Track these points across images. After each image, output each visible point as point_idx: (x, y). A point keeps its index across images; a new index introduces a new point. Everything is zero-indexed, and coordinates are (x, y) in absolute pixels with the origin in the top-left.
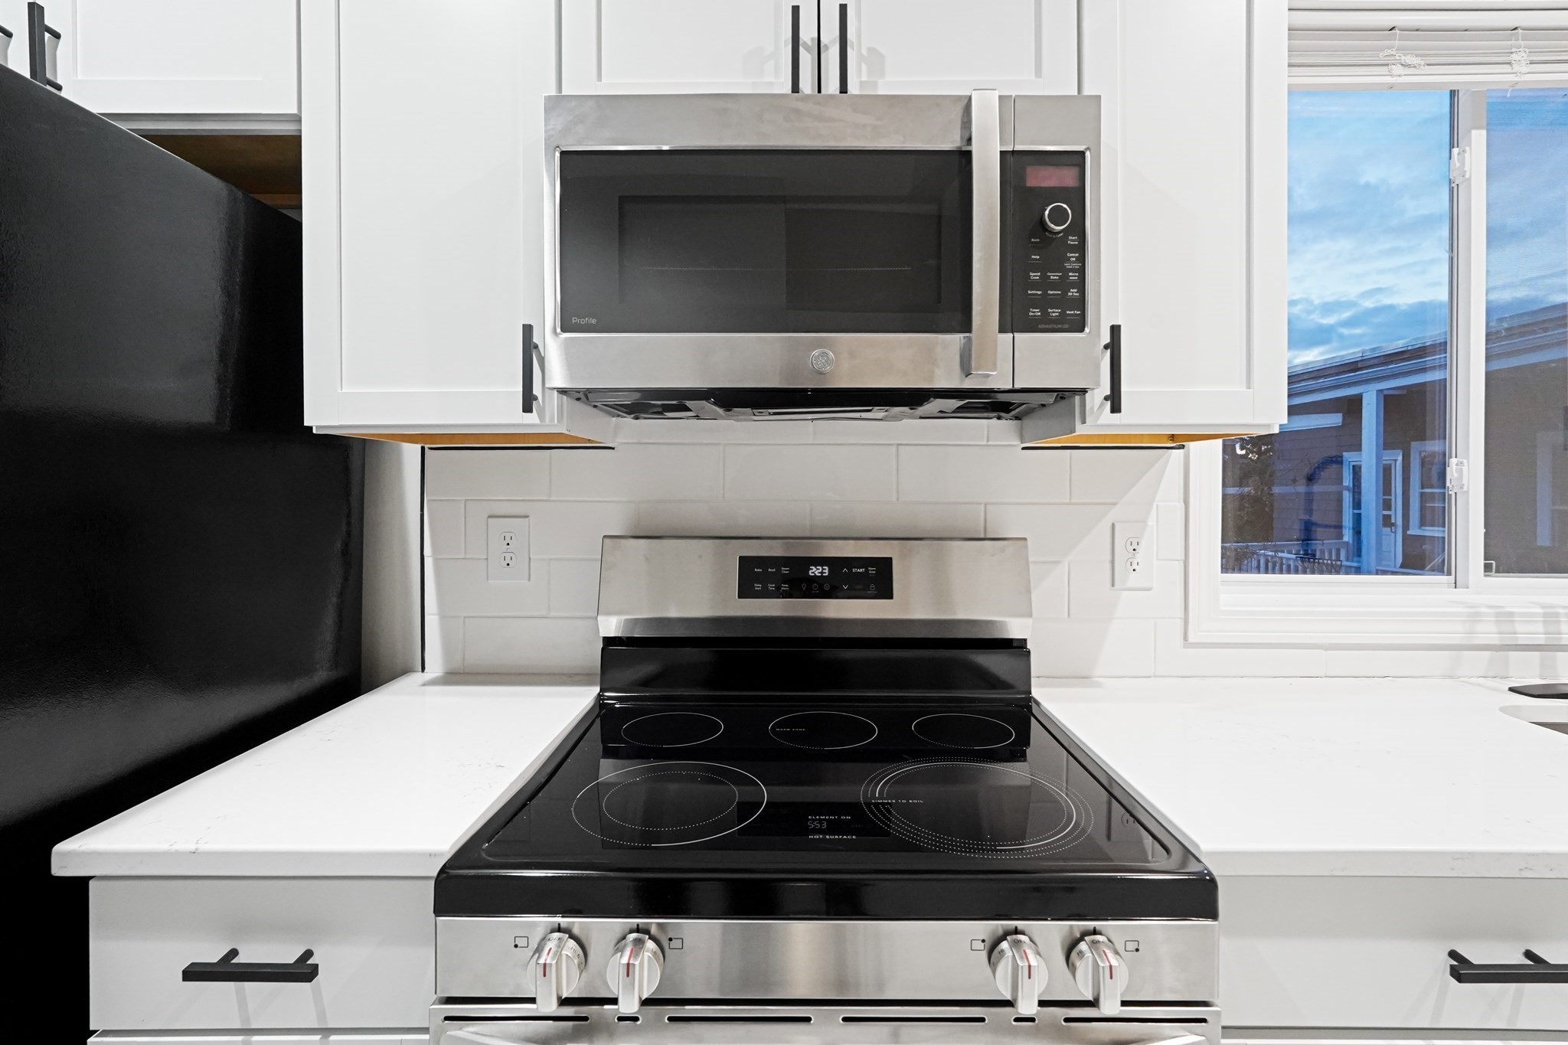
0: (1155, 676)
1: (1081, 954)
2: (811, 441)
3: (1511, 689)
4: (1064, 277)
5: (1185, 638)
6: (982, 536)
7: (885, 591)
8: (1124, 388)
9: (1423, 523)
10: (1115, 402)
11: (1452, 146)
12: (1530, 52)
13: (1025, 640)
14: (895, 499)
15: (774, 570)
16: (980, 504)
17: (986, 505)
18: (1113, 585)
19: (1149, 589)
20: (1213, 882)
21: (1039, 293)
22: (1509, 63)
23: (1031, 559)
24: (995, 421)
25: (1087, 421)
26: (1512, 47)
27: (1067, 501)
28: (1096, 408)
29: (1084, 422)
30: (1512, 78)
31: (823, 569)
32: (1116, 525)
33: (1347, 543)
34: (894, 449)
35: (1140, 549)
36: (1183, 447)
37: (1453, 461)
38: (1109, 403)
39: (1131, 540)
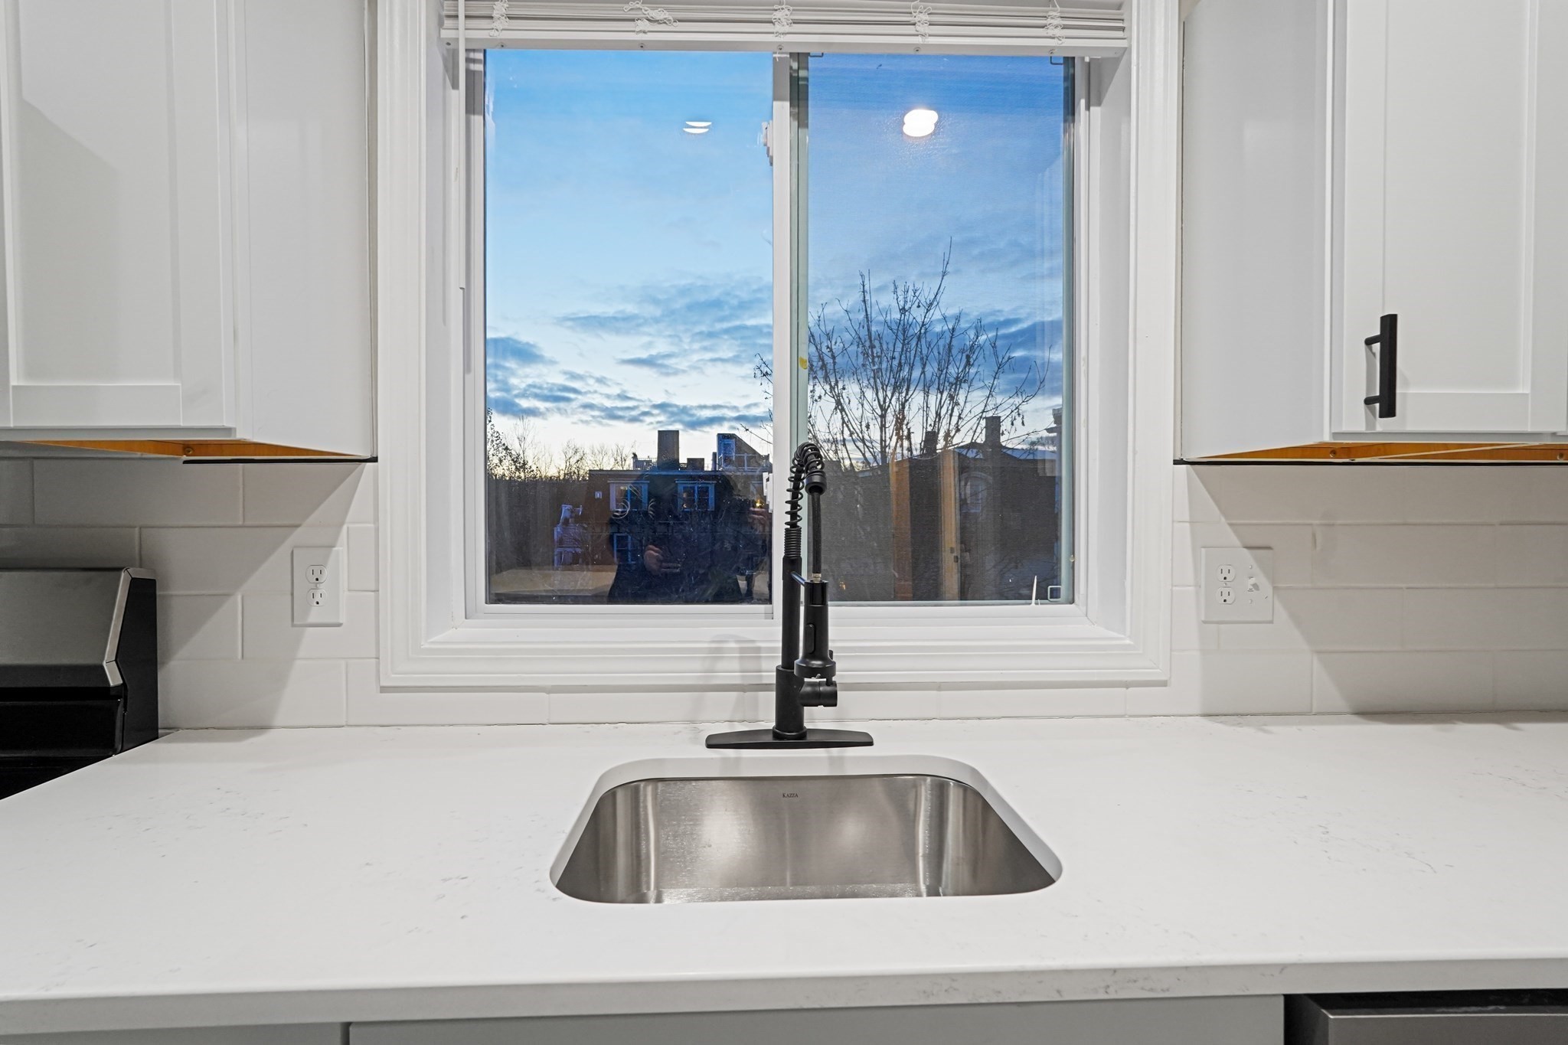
0: (348, 726)
3: (708, 739)
5: (380, 681)
12: (793, 10)
14: (30, 522)
16: (134, 525)
17: (140, 528)
18: (292, 621)
19: (339, 625)
22: (770, 22)
27: (240, 523)
32: (296, 551)
35: (324, 579)
39: (312, 568)
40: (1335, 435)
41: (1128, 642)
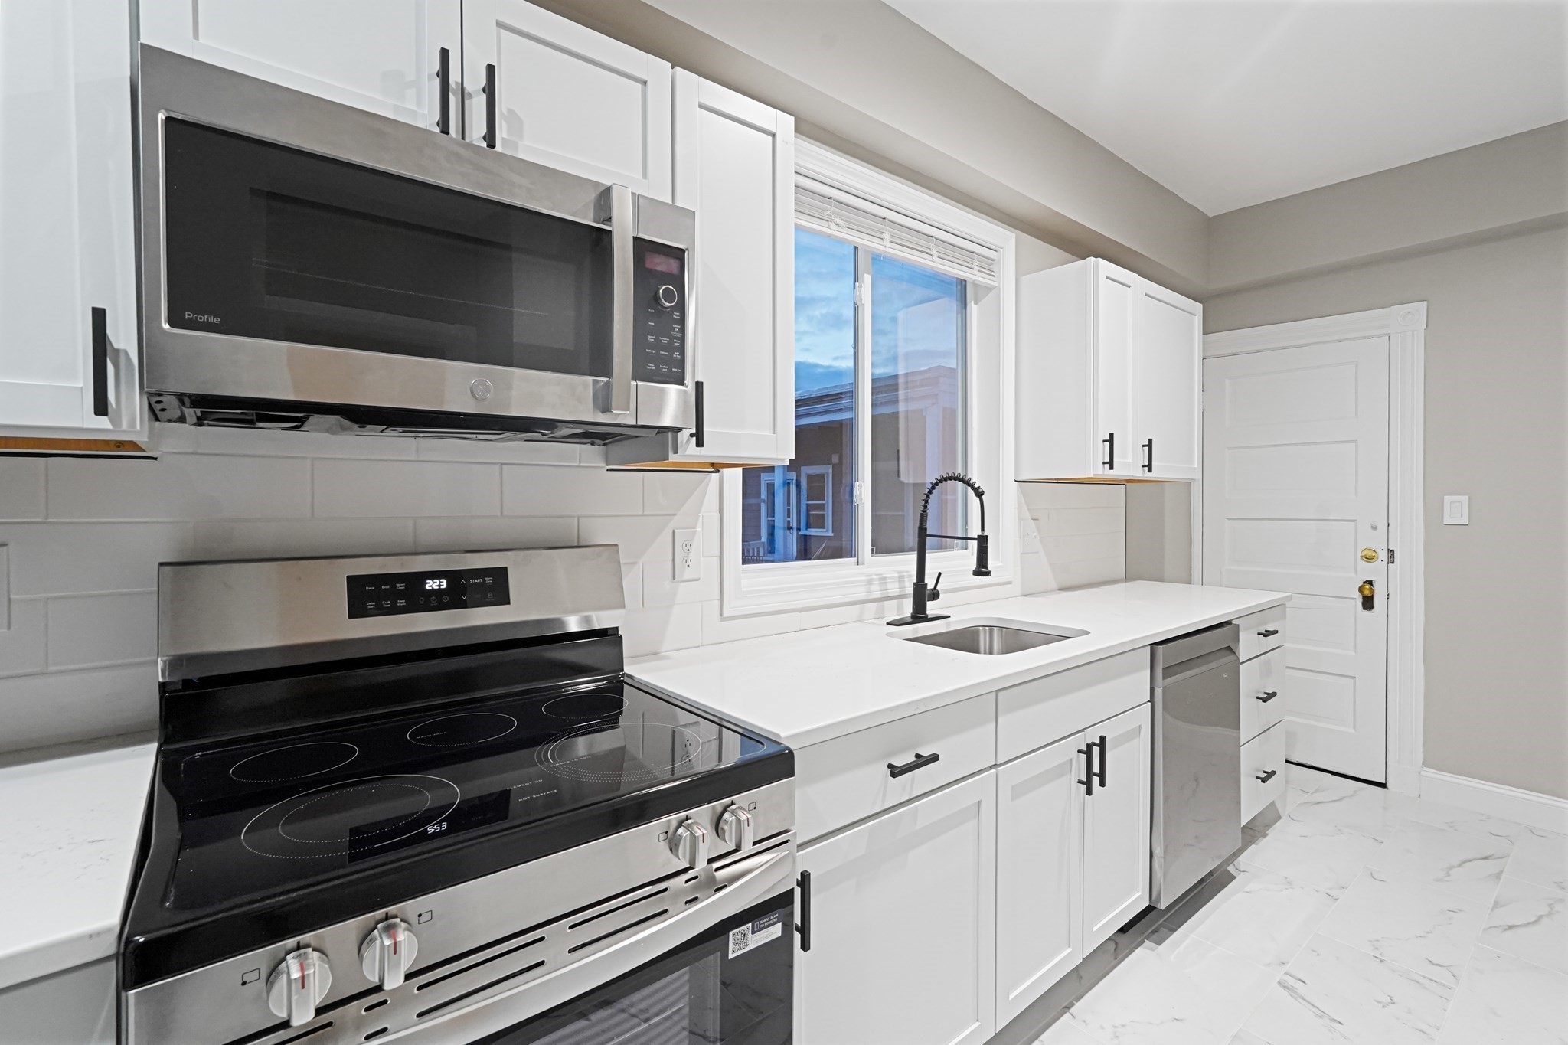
0: (702, 645)
1: (726, 822)
2: (412, 458)
3: (888, 623)
4: (671, 342)
5: (721, 615)
6: (576, 544)
7: (502, 597)
8: (705, 429)
10: (699, 438)
11: (855, 282)
13: (617, 628)
14: (499, 514)
15: (388, 587)
16: (574, 517)
17: (578, 518)
18: (674, 578)
19: (698, 580)
20: (791, 753)
21: (654, 352)
22: (882, 239)
23: (621, 562)
24: (588, 446)
25: (679, 451)
26: (882, 229)
27: (641, 513)
28: (684, 443)
29: (676, 452)
30: (882, 248)
31: (440, 582)
32: (676, 530)
33: (764, 543)
34: (497, 467)
35: (692, 550)
36: (718, 471)
37: (857, 483)
38: (694, 438)
39: (686, 542)
40: (1094, 475)
41: (1001, 564)
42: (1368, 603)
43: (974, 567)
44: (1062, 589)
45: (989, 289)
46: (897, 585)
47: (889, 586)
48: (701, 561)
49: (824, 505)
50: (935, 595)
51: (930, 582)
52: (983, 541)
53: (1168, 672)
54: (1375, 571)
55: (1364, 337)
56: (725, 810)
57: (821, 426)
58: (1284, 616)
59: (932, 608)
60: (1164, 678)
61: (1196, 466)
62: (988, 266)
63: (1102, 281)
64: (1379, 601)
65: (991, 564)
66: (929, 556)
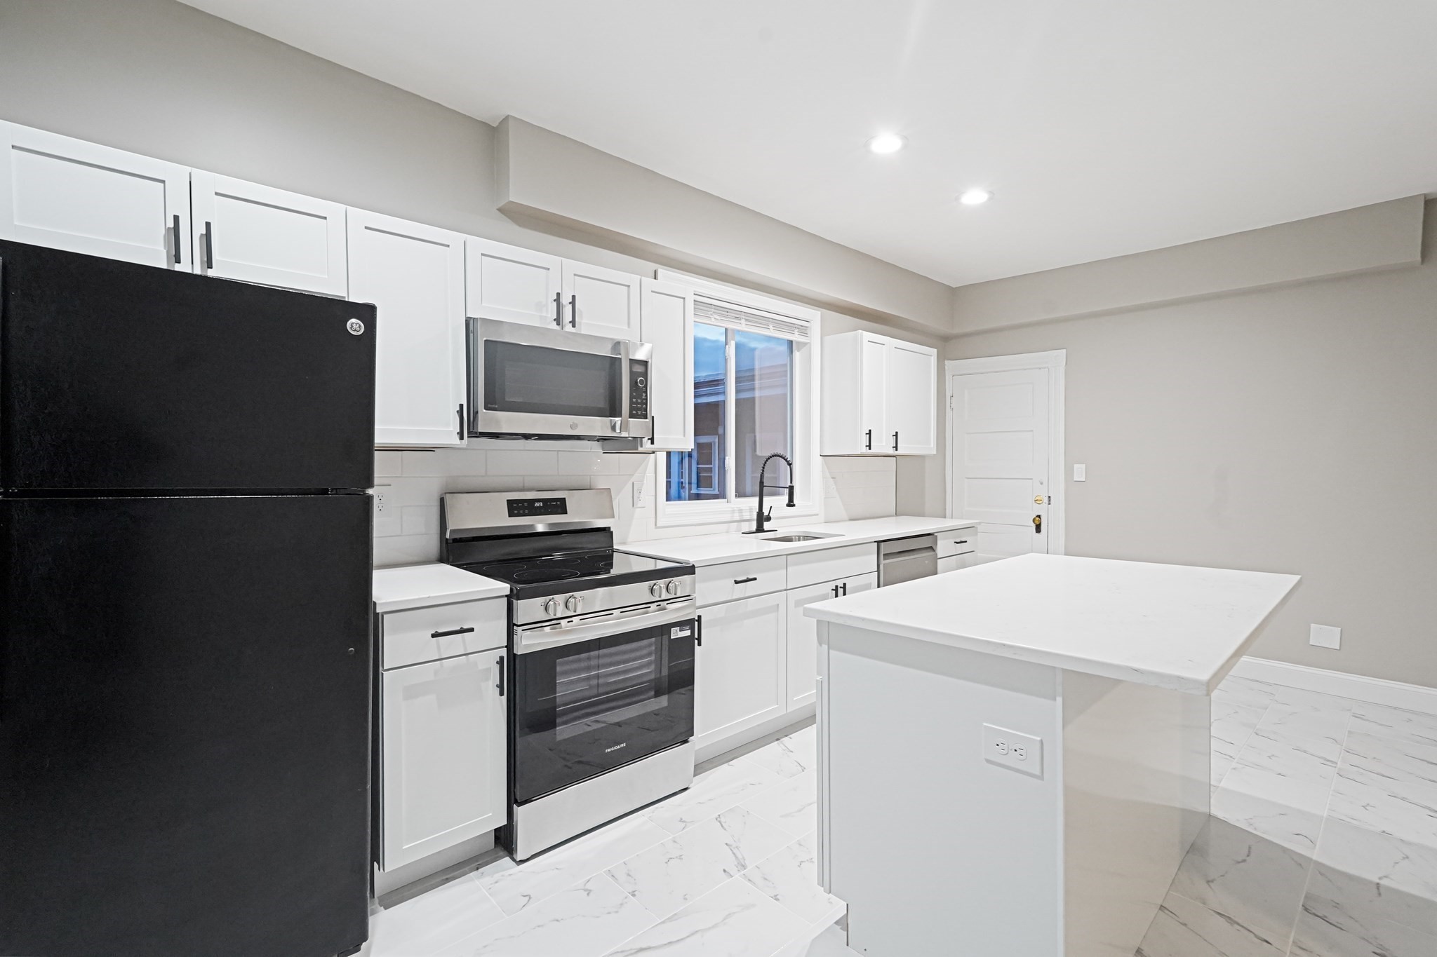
1: (670, 587)
3: (742, 533)
4: (642, 401)
5: (656, 525)
6: (590, 489)
7: (565, 511)
8: (655, 437)
9: (698, 486)
10: (652, 441)
13: (610, 528)
14: (557, 474)
15: (522, 505)
16: (587, 475)
17: (591, 476)
18: (634, 505)
19: (645, 507)
20: (694, 567)
21: (635, 406)
22: (743, 323)
23: (612, 497)
25: (643, 446)
27: (618, 474)
28: (644, 442)
29: (641, 446)
30: (741, 328)
31: (540, 503)
32: (635, 482)
35: (642, 492)
36: (657, 453)
37: (727, 458)
38: (650, 440)
39: (639, 489)
40: (860, 452)
41: (811, 504)
42: (1038, 529)
43: (787, 502)
44: (851, 520)
45: (805, 344)
46: (748, 514)
47: (744, 514)
48: (646, 499)
49: (711, 468)
50: (769, 519)
51: (766, 513)
52: (791, 489)
53: (887, 556)
54: (1041, 510)
55: (1037, 368)
56: (670, 582)
57: (708, 404)
58: (976, 534)
59: (767, 525)
60: (884, 559)
61: (932, 446)
62: (804, 331)
63: (865, 341)
64: (1043, 527)
65: (795, 501)
66: (765, 499)
